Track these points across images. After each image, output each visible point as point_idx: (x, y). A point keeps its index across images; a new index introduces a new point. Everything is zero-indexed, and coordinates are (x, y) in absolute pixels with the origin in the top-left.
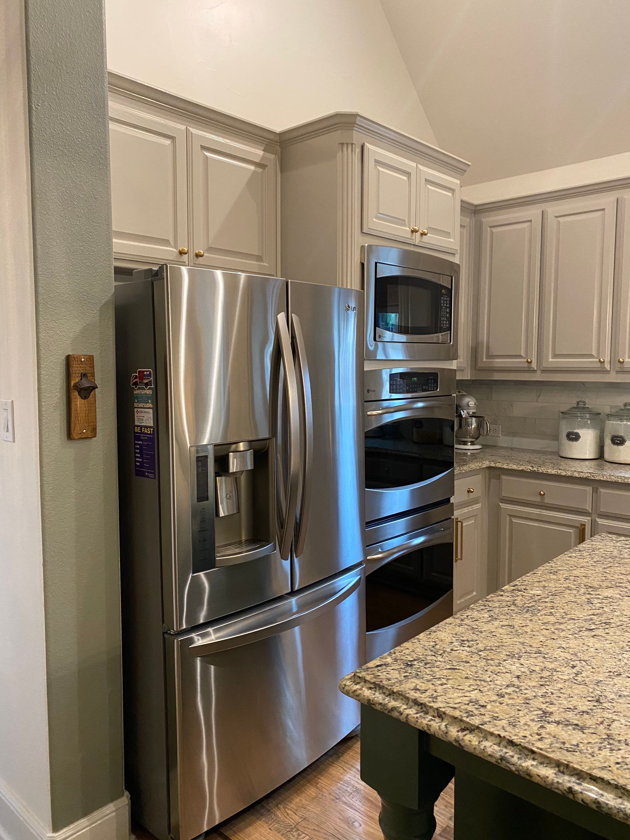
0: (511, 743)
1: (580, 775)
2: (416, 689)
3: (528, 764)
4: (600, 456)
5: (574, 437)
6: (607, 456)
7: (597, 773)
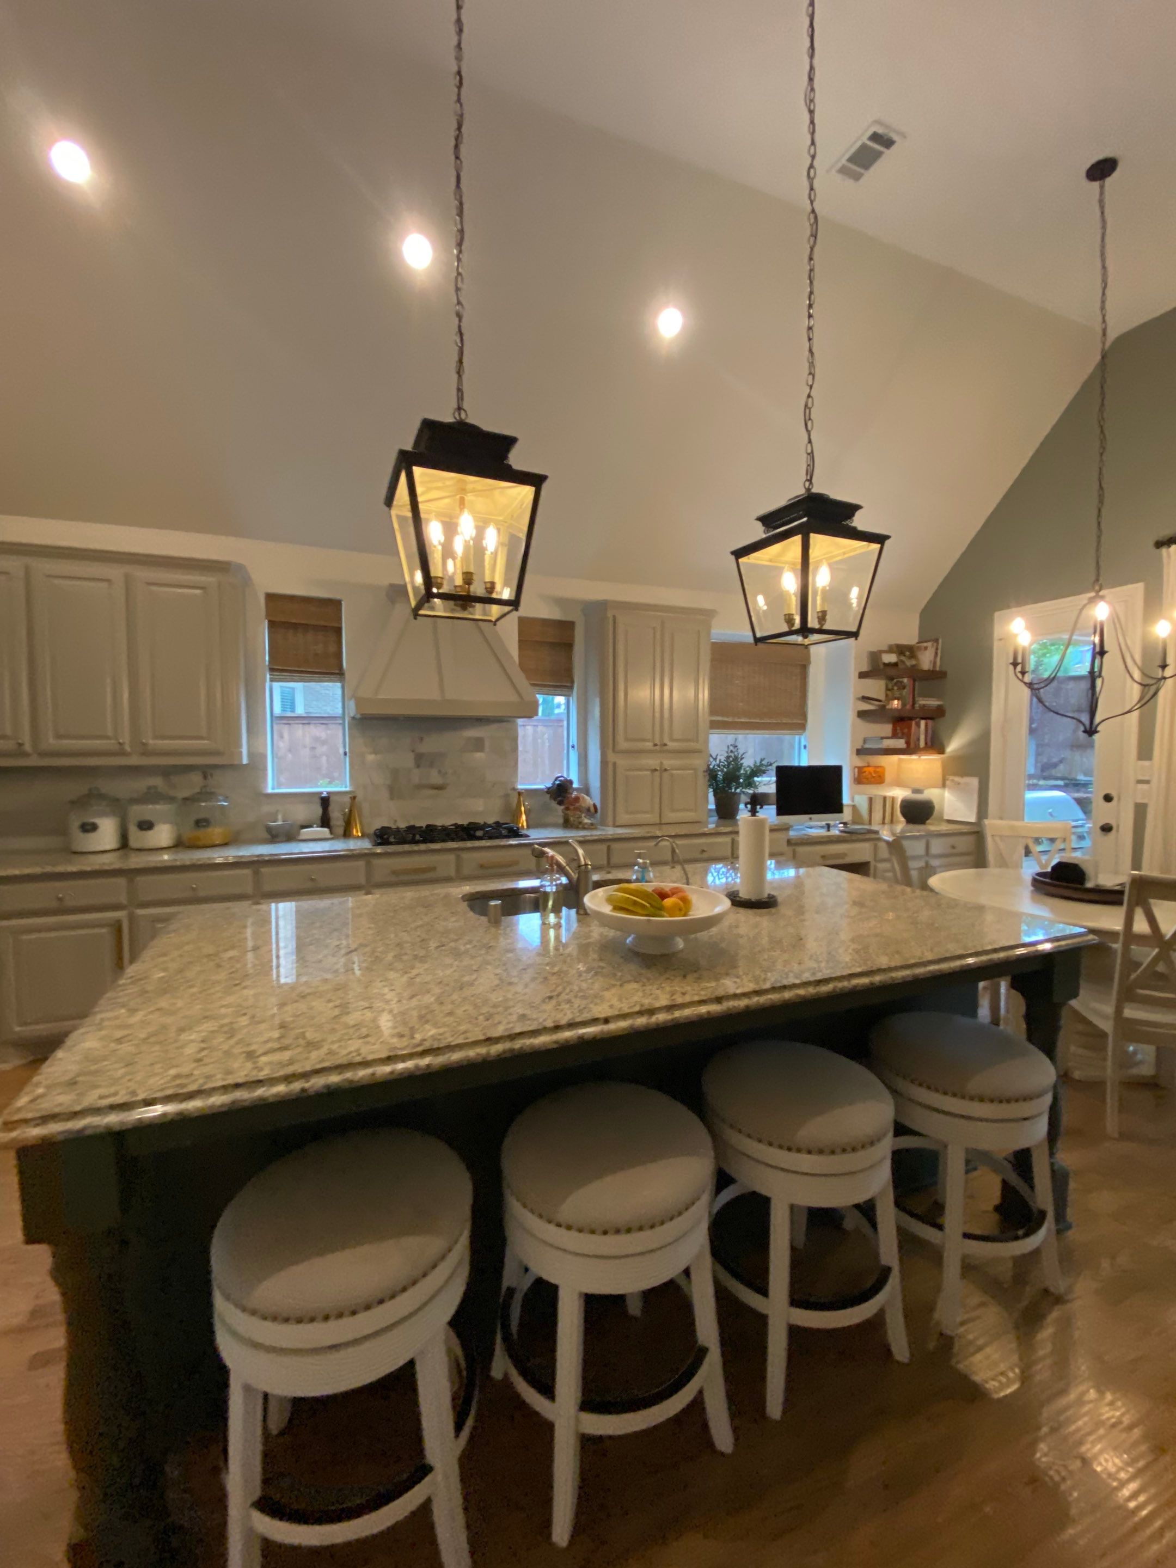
0: (237, 1086)
1: (305, 1075)
2: (101, 1097)
3: (260, 1092)
4: (124, 844)
5: (89, 828)
6: (133, 843)
7: (319, 1066)
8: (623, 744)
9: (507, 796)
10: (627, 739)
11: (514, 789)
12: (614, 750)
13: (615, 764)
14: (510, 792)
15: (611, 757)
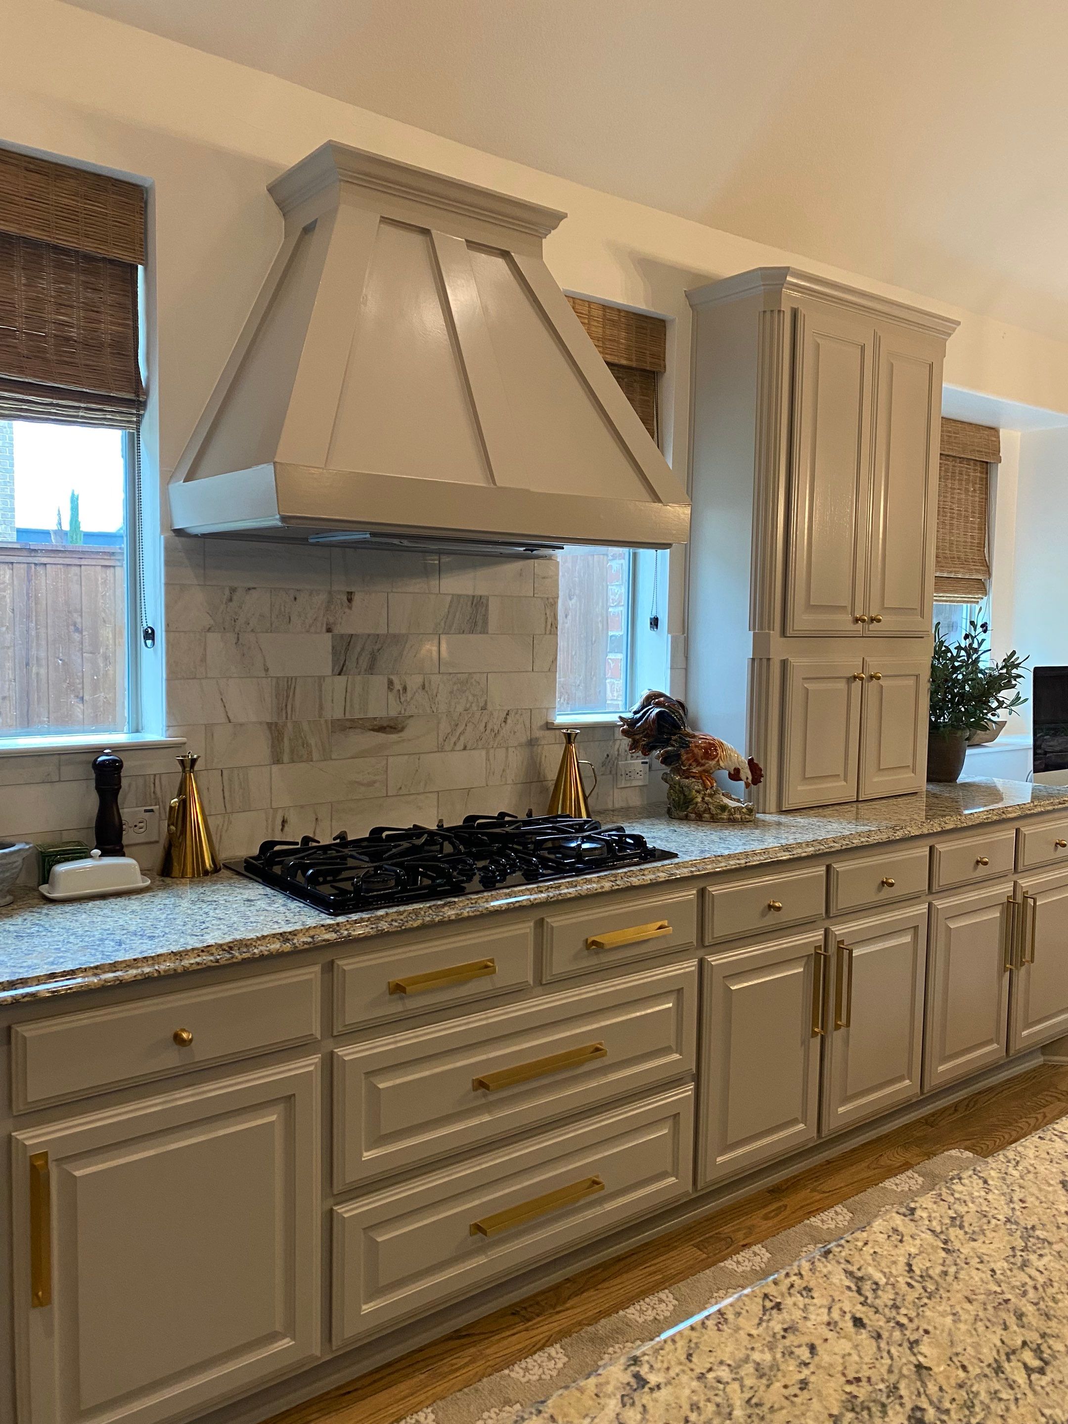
8: (801, 620)
9: (532, 743)
10: (810, 607)
11: (549, 726)
12: (783, 634)
13: (784, 664)
14: (538, 734)
15: (778, 648)
